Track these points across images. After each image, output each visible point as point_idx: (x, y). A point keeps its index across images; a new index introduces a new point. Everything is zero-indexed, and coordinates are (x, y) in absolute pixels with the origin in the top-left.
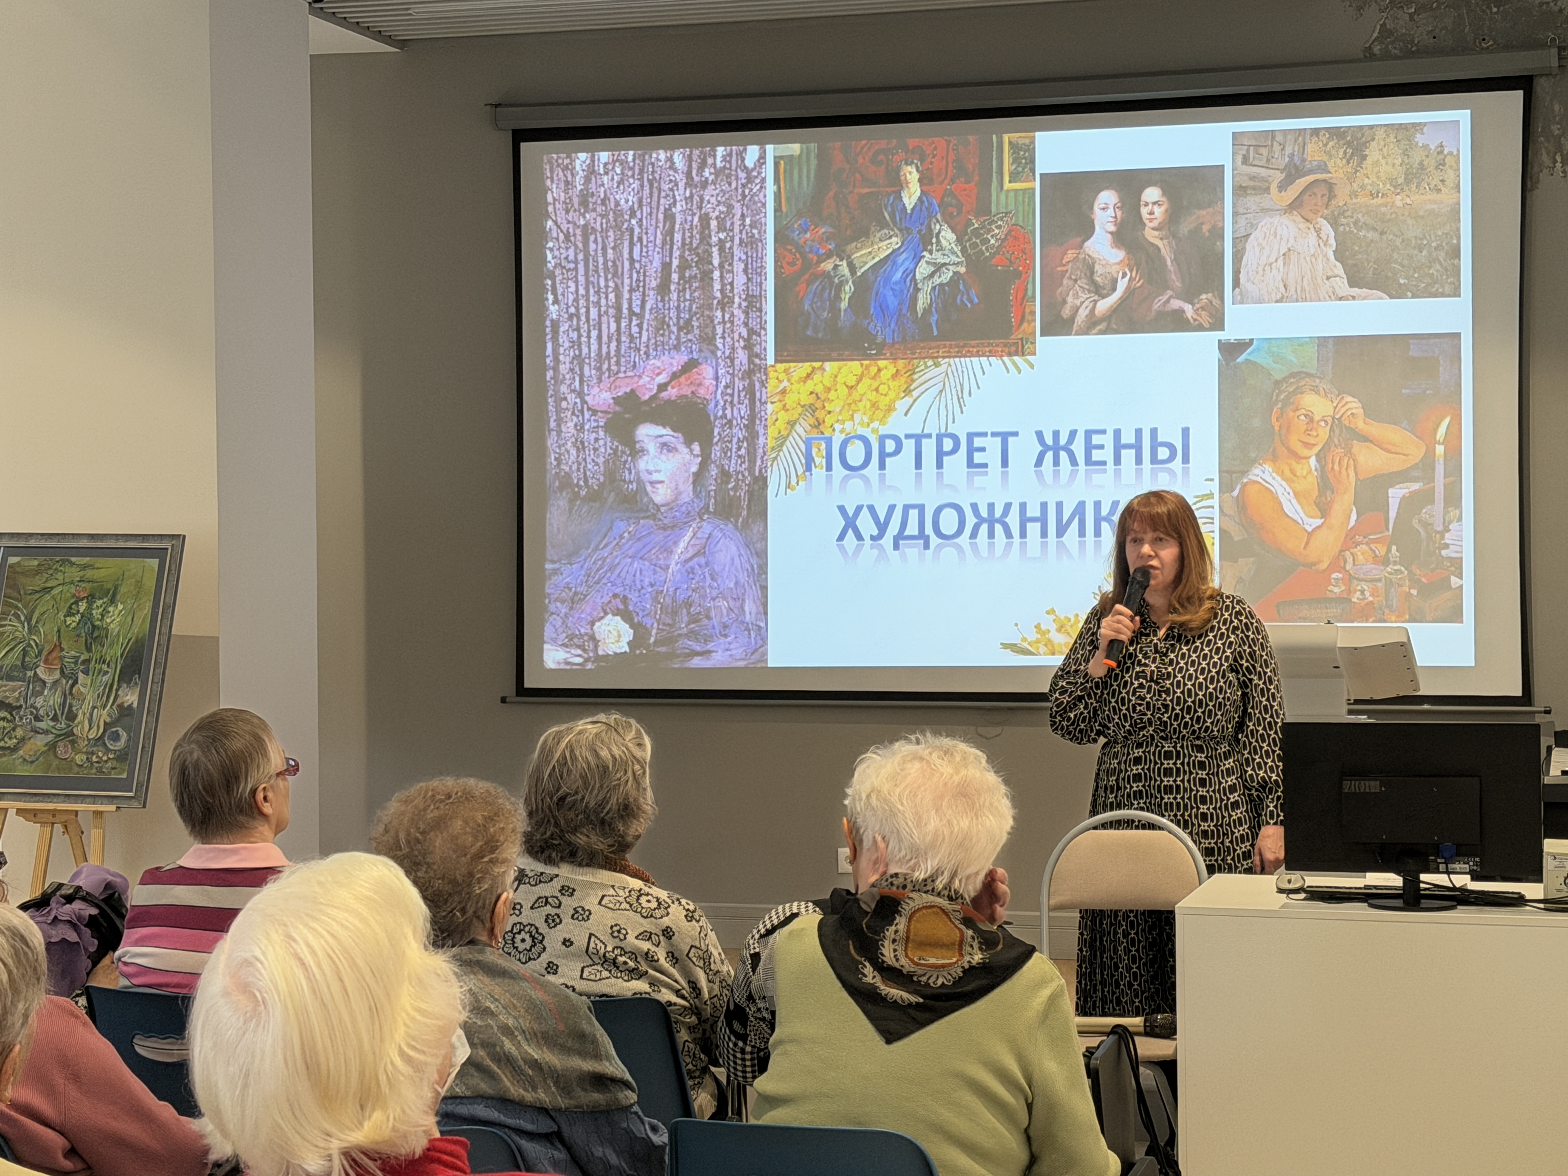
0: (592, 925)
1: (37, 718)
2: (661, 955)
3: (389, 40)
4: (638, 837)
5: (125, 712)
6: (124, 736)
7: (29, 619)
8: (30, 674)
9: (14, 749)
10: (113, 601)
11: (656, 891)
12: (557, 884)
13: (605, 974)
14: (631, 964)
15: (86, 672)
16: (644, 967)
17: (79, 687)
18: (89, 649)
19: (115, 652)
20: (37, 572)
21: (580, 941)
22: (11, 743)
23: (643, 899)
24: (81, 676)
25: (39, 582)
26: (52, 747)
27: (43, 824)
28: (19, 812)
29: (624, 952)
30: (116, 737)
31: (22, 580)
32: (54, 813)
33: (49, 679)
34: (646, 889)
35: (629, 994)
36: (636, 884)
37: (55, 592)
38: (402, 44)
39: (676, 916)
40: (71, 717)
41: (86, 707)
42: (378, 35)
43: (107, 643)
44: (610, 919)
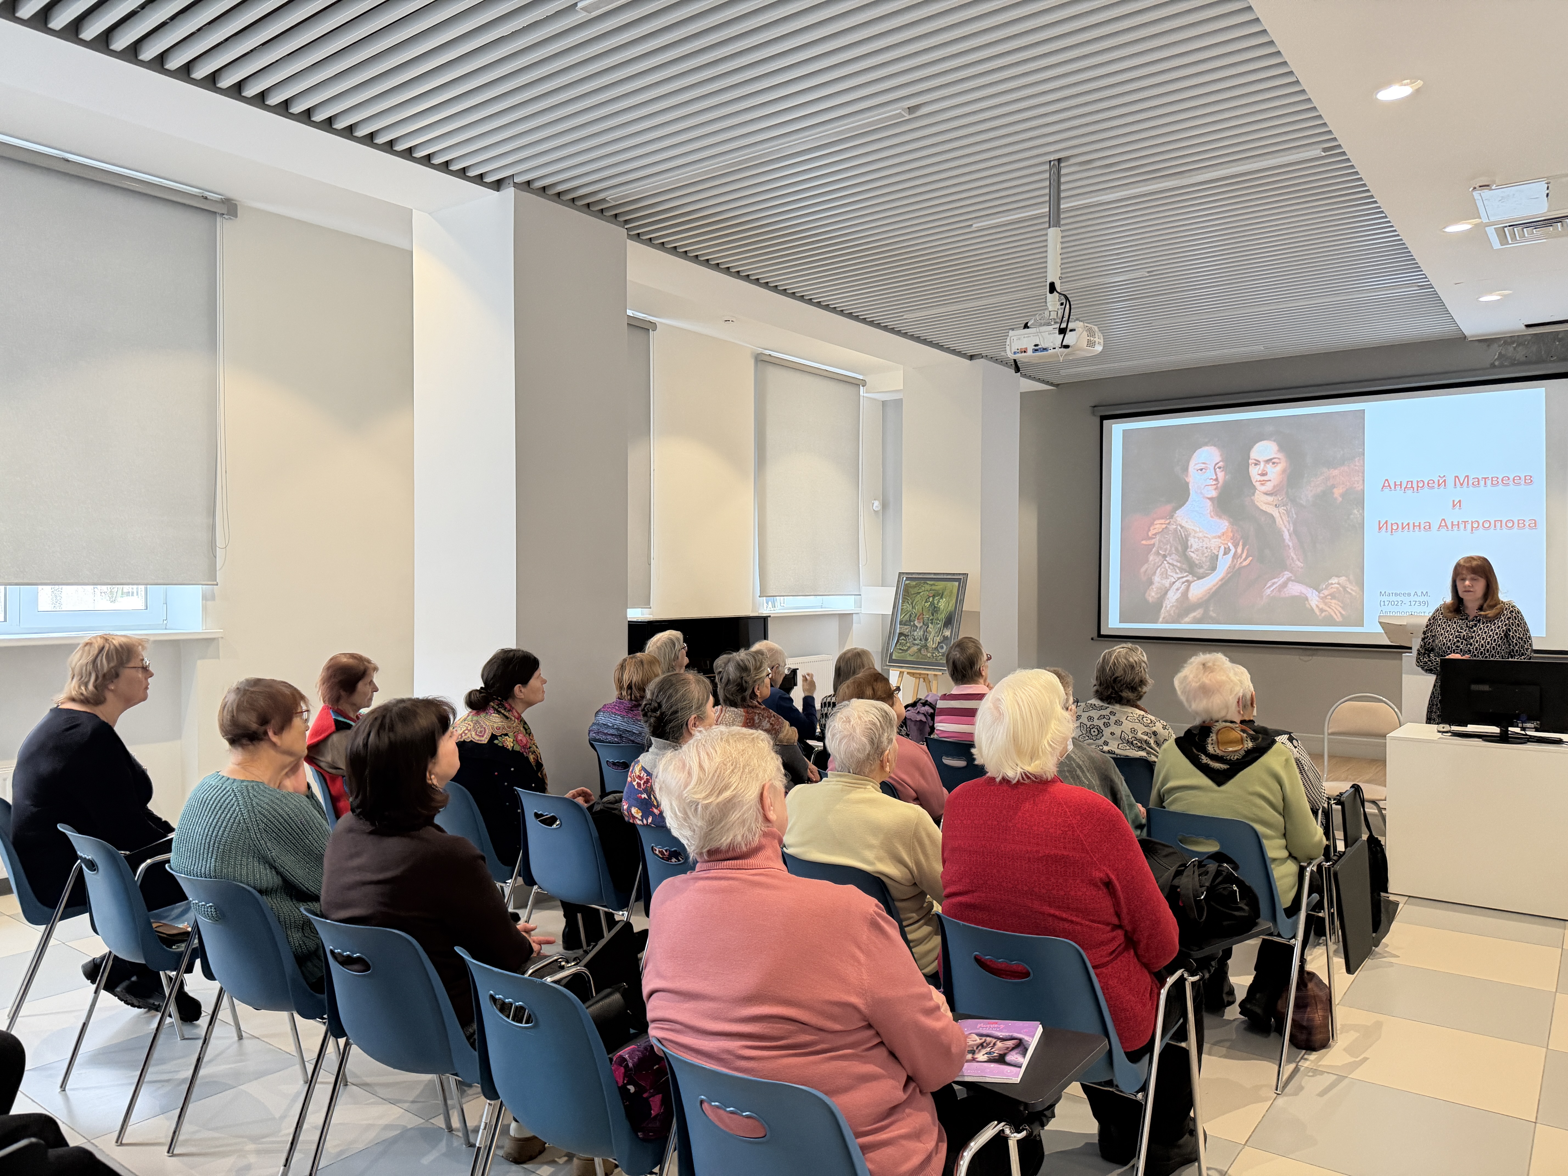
0: (1123, 728)
1: (915, 640)
2: (1152, 741)
3: (1052, 384)
4: (1145, 693)
5: (945, 638)
6: (945, 647)
7: (912, 604)
8: (912, 623)
9: (907, 650)
10: (941, 598)
11: (1149, 716)
12: (1109, 710)
13: (1128, 748)
14: (1139, 744)
15: (932, 623)
16: (1145, 746)
17: (929, 629)
18: (933, 615)
19: (942, 616)
20: (915, 587)
21: (1118, 733)
22: (905, 648)
23: (1145, 719)
24: (930, 625)
25: (916, 590)
26: (920, 650)
27: (916, 678)
28: (908, 673)
29: (1136, 739)
30: (942, 647)
31: (910, 589)
32: (920, 674)
33: (919, 626)
34: (1145, 715)
35: (1138, 757)
36: (1142, 713)
37: (921, 594)
38: (1057, 385)
39: (1158, 727)
40: (926, 639)
41: (932, 636)
42: (1047, 383)
43: (939, 613)
44: (1131, 725)
